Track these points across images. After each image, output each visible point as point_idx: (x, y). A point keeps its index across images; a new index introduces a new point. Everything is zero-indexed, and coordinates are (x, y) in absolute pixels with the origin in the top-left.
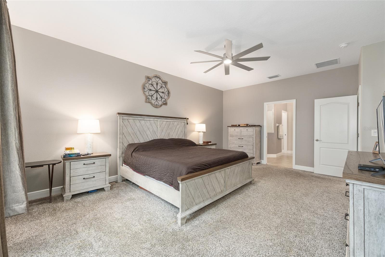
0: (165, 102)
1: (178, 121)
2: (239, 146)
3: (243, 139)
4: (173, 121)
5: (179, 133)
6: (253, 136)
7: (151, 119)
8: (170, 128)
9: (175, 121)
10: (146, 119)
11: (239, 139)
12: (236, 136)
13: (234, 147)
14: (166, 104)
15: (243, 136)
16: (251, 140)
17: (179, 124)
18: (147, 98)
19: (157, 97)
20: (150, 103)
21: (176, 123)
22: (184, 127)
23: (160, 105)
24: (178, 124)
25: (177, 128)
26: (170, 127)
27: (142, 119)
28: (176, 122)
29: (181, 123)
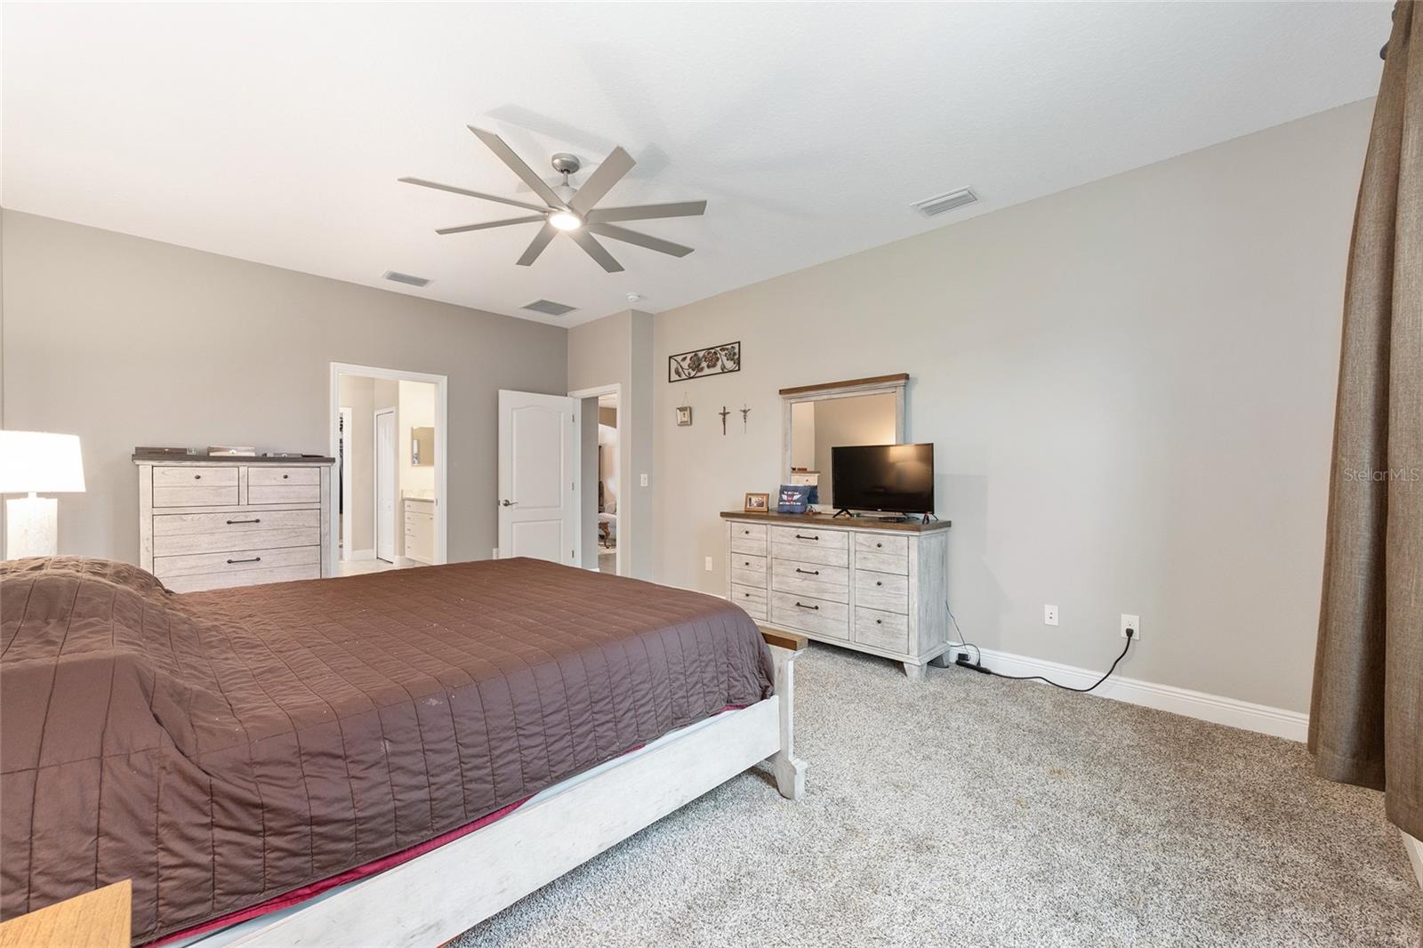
2: (229, 562)
3: (258, 521)
6: (318, 506)
11: (229, 523)
12: (210, 509)
13: (192, 571)
15: (254, 508)
16: (311, 524)
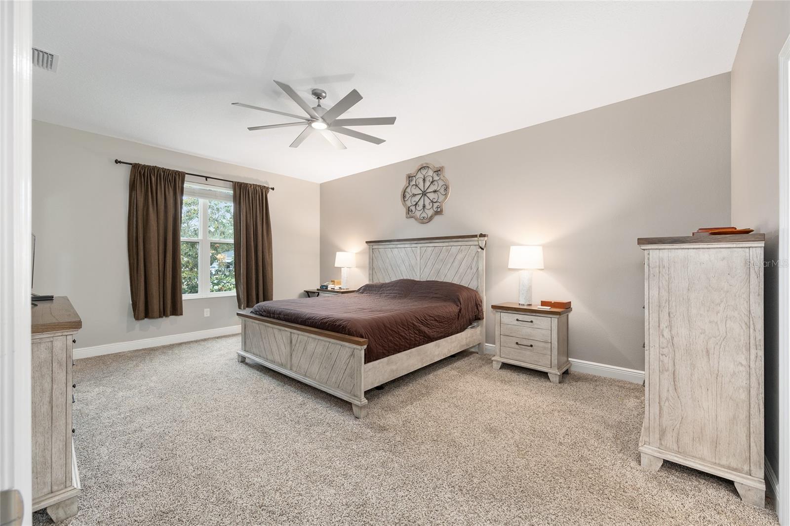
0: (439, 210)
1: (460, 243)
4: (447, 245)
5: (461, 270)
7: (407, 246)
8: (442, 260)
9: (452, 244)
10: (399, 246)
14: (439, 212)
17: (462, 250)
18: (409, 210)
19: (424, 204)
20: (413, 217)
21: (454, 250)
22: (475, 258)
23: (429, 216)
24: (459, 251)
25: (456, 259)
26: (441, 257)
27: (394, 246)
28: (455, 247)
29: (470, 248)
